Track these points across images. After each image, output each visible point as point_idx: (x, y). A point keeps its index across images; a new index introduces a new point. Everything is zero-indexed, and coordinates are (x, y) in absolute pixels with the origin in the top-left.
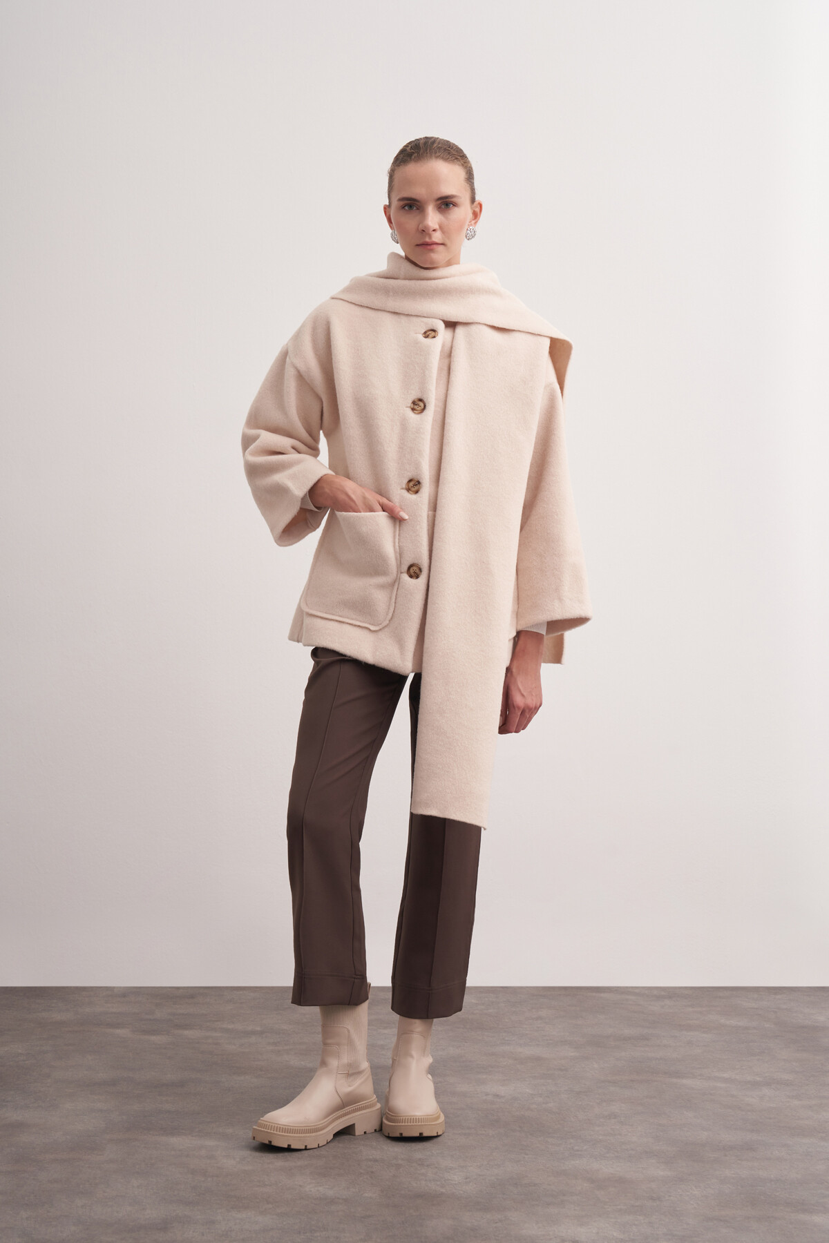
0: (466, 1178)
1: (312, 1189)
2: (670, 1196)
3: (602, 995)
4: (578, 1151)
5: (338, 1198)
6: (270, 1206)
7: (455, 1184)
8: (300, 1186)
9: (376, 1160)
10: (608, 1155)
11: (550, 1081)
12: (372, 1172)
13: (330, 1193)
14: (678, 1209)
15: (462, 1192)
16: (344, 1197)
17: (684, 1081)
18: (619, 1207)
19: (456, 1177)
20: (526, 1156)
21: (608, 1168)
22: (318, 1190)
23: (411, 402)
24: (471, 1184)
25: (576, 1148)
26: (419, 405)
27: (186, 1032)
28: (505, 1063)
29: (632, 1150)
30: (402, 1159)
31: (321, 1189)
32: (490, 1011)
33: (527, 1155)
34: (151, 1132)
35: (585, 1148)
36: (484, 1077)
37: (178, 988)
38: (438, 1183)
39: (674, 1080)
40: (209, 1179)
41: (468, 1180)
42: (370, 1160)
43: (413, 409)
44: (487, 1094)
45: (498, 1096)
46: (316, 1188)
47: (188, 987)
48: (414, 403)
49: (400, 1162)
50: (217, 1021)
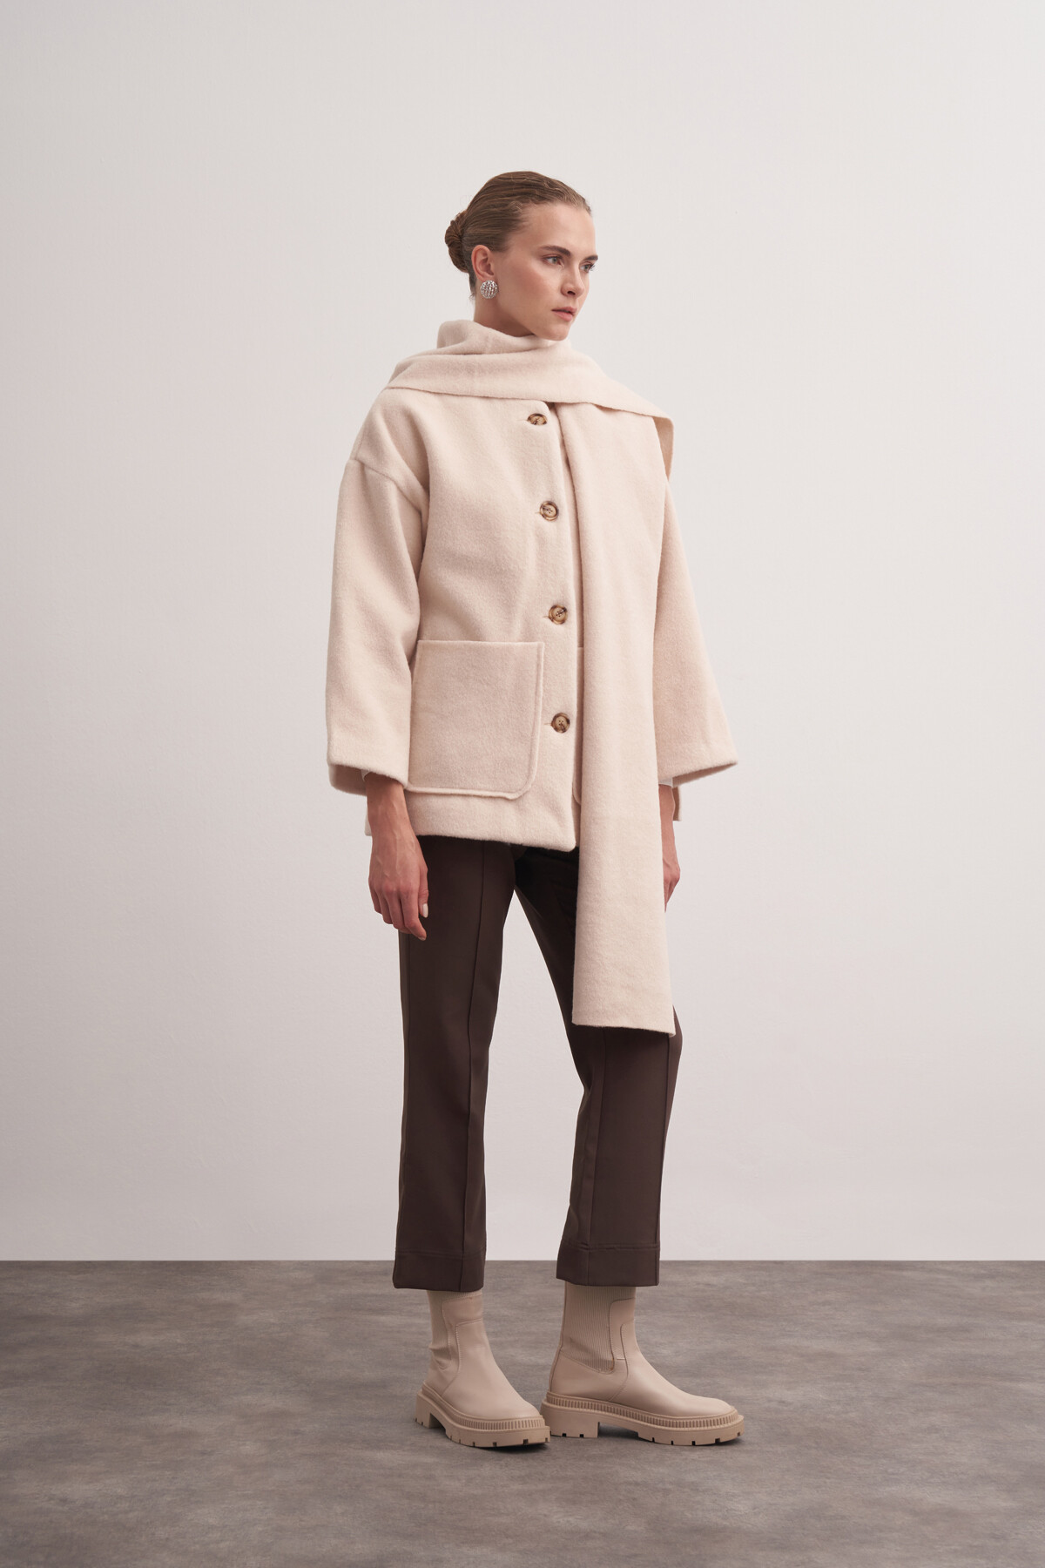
0: (755, 1509)
1: (561, 1520)
2: (1017, 1534)
3: (905, 1273)
4: (893, 1474)
5: (595, 1532)
6: (511, 1541)
7: (741, 1515)
8: (545, 1515)
9: (637, 1484)
10: (932, 1480)
11: (848, 1384)
12: (634, 1499)
13: (584, 1525)
14: (1030, 1551)
15: (749, 1526)
16: (602, 1530)
17: (1021, 1385)
18: (953, 1547)
19: (742, 1507)
20: (827, 1481)
21: (935, 1497)
22: (568, 1521)
23: (539, 506)
24: (761, 1516)
25: (890, 1470)
26: (550, 510)
27: (383, 1318)
28: (789, 1361)
29: (962, 1473)
30: (671, 1483)
31: (571, 1519)
32: (763, 1293)
33: (829, 1478)
34: (352, 1445)
35: (902, 1470)
36: (764, 1378)
37: (367, 1263)
38: (720, 1514)
39: (1008, 1384)
40: (431, 1506)
41: (756, 1510)
42: (630, 1484)
43: (544, 516)
44: (770, 1401)
45: (783, 1402)
46: (566, 1519)
47: (379, 1261)
48: (543, 507)
49: (668, 1486)
50: (420, 1304)
